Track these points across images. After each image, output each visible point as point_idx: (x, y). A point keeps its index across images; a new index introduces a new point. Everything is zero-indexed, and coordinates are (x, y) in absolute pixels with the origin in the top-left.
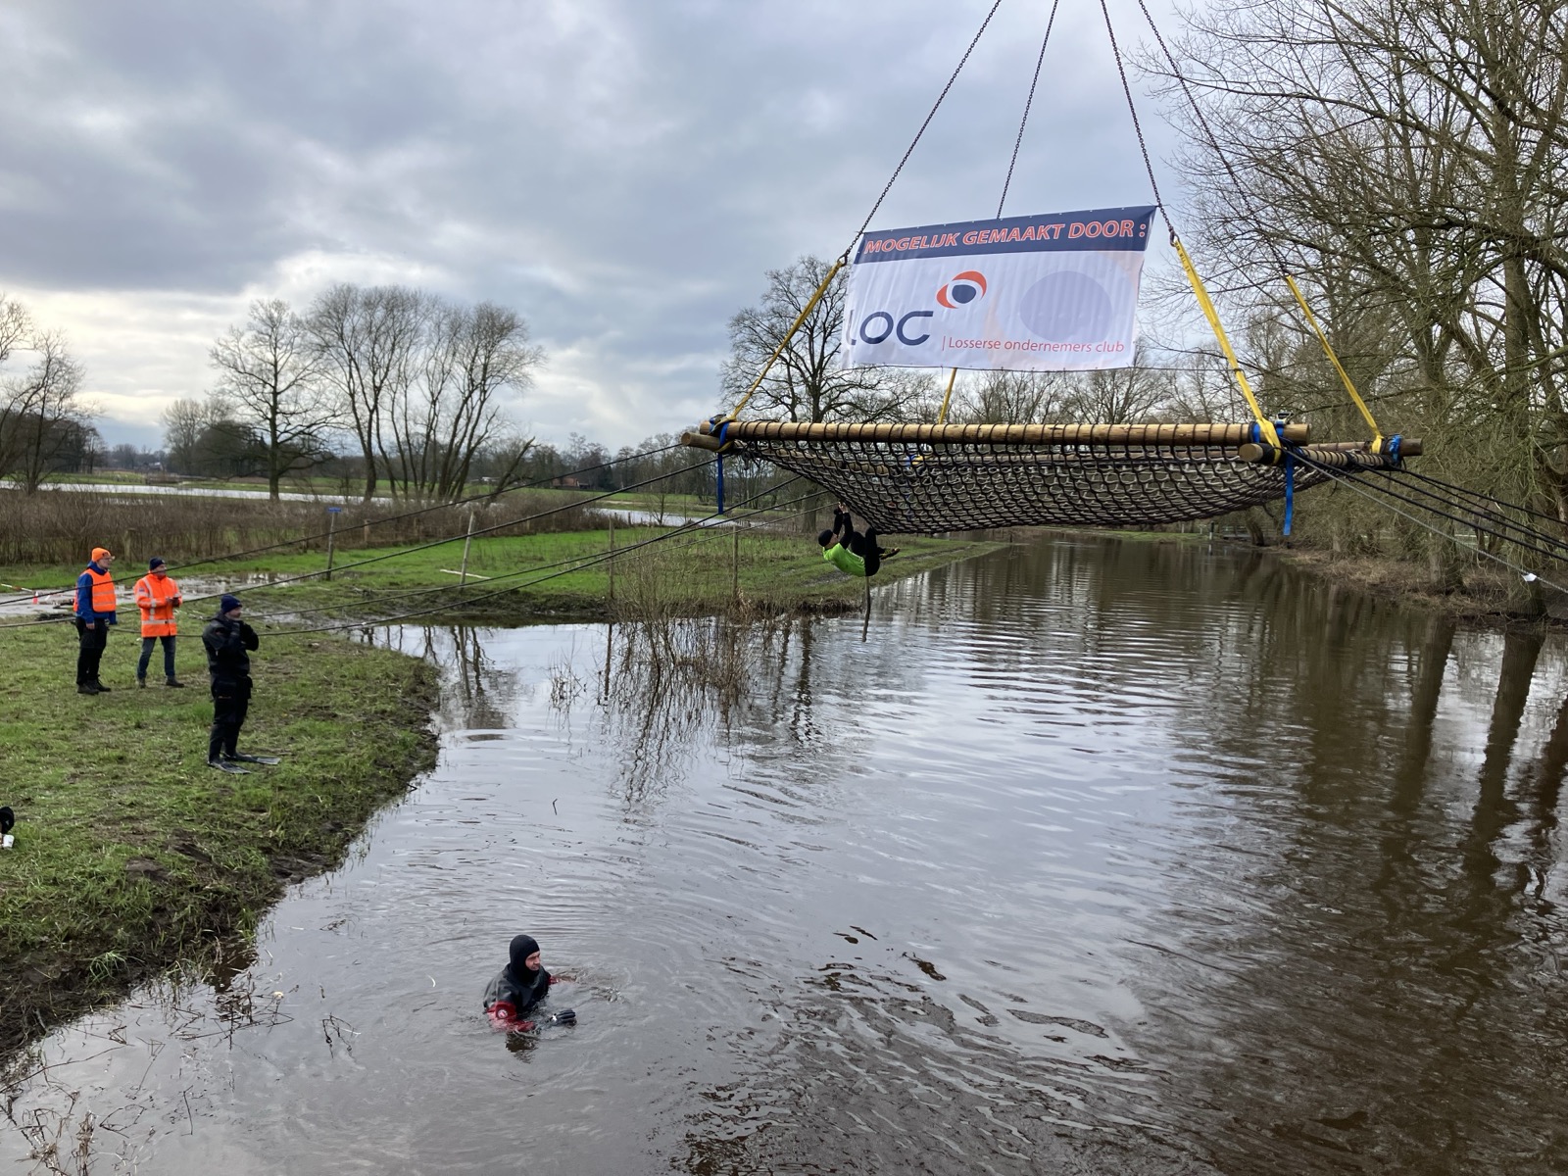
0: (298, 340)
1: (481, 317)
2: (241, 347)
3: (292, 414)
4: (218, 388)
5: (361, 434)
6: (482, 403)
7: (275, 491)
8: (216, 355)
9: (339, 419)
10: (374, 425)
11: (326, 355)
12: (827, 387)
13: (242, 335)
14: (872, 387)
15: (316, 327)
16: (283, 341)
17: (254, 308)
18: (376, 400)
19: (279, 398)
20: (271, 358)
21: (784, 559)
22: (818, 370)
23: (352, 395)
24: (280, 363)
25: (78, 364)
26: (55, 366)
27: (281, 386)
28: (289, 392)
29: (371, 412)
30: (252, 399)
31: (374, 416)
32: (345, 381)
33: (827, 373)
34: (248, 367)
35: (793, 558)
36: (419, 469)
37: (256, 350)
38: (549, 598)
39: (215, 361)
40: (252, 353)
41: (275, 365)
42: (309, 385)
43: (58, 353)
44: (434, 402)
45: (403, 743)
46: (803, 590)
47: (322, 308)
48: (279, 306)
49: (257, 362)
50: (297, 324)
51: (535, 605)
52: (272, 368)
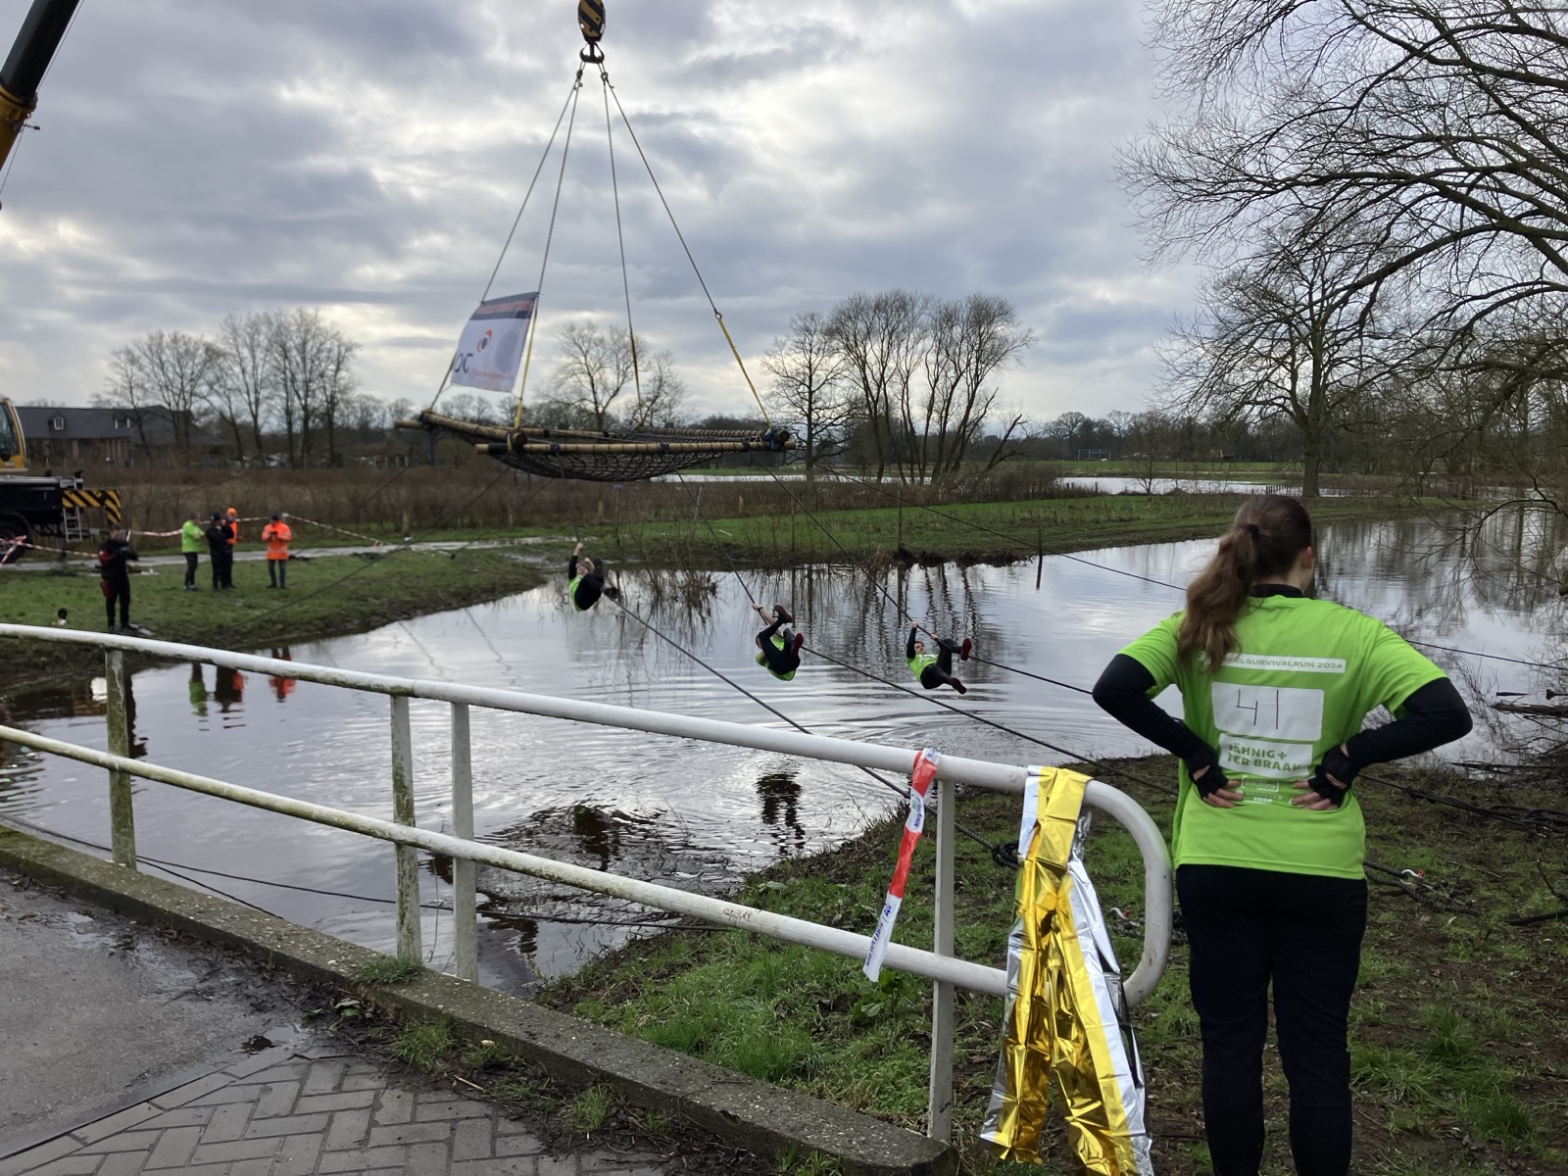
0: (827, 345)
1: (973, 306)
2: (783, 355)
3: (825, 409)
7: (810, 474)
8: (765, 364)
13: (784, 345)
16: (817, 347)
17: (795, 321)
19: (814, 395)
20: (807, 362)
24: (814, 366)
26: (664, 382)
27: (815, 386)
28: (820, 390)
30: (795, 399)
34: (789, 372)
37: (795, 357)
40: (793, 360)
41: (810, 368)
42: (837, 383)
44: (934, 389)
47: (837, 315)
48: (812, 317)
49: (797, 367)
52: (807, 371)
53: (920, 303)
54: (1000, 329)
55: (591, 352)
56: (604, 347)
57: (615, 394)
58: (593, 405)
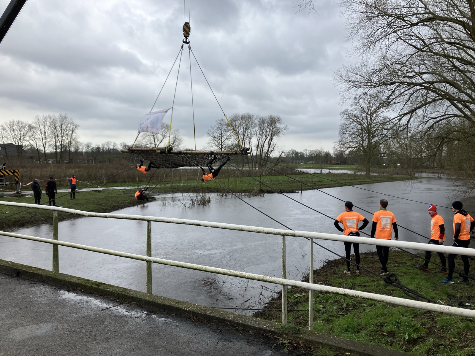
0: (227, 129)
1: (270, 118)
2: (214, 131)
3: (226, 147)
13: (214, 128)
16: (224, 129)
17: (217, 121)
20: (220, 133)
24: (223, 134)
27: (223, 140)
28: (225, 142)
30: (217, 144)
34: (216, 136)
37: (217, 132)
44: (258, 142)
48: (222, 120)
50: (226, 124)
52: (221, 136)
53: (255, 117)
54: (278, 125)
57: (161, 142)
58: (154, 145)
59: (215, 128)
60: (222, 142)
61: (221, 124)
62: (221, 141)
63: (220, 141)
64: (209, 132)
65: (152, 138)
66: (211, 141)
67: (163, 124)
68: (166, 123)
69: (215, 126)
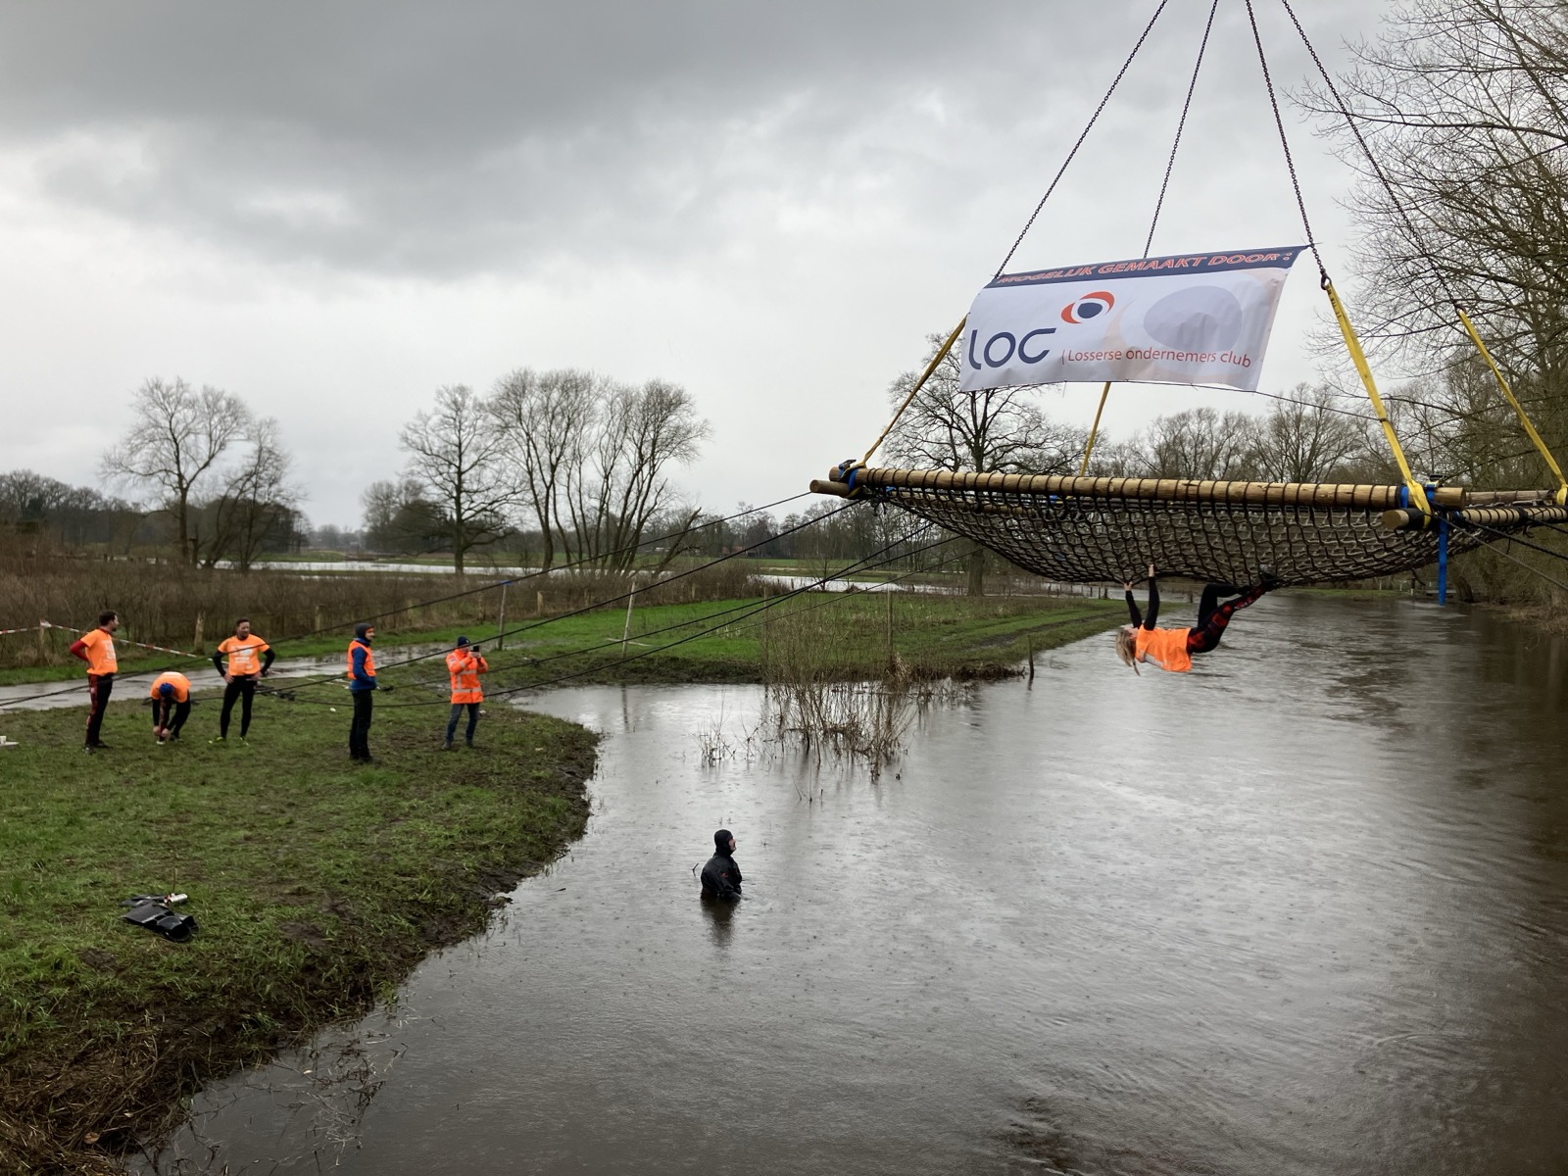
0: (480, 423)
1: (651, 394)
2: (429, 431)
3: (475, 492)
4: (408, 470)
5: (539, 510)
6: (652, 476)
7: (459, 566)
8: (406, 439)
9: (519, 496)
10: (551, 501)
11: (506, 436)
12: (990, 448)
13: (429, 419)
14: (1038, 446)
15: (497, 410)
16: (466, 424)
17: (440, 394)
18: (553, 476)
19: (463, 477)
20: (455, 439)
21: (946, 623)
22: (982, 430)
23: (530, 473)
24: (464, 444)
25: (286, 451)
26: (265, 455)
27: (465, 467)
28: (472, 472)
29: (548, 488)
30: (439, 479)
31: (551, 491)
32: (523, 459)
33: (990, 434)
34: (435, 450)
35: (955, 621)
36: (593, 542)
37: (442, 433)
38: (708, 665)
39: (405, 444)
40: (438, 436)
41: (460, 446)
42: (490, 464)
43: (268, 444)
44: (607, 477)
45: (553, 810)
46: (964, 655)
47: (501, 391)
48: (462, 390)
49: (443, 444)
50: (479, 407)
51: (693, 672)
52: (457, 449)
53: (598, 384)
54: (676, 418)
55: (177, 415)
56: (195, 411)
57: (207, 465)
58: (176, 478)
59: (435, 419)
60: (460, 473)
61: (455, 402)
62: (459, 468)
63: (453, 469)
64: (409, 432)
65: (167, 450)
66: (416, 468)
67: (217, 399)
68: (227, 395)
69: (437, 412)
